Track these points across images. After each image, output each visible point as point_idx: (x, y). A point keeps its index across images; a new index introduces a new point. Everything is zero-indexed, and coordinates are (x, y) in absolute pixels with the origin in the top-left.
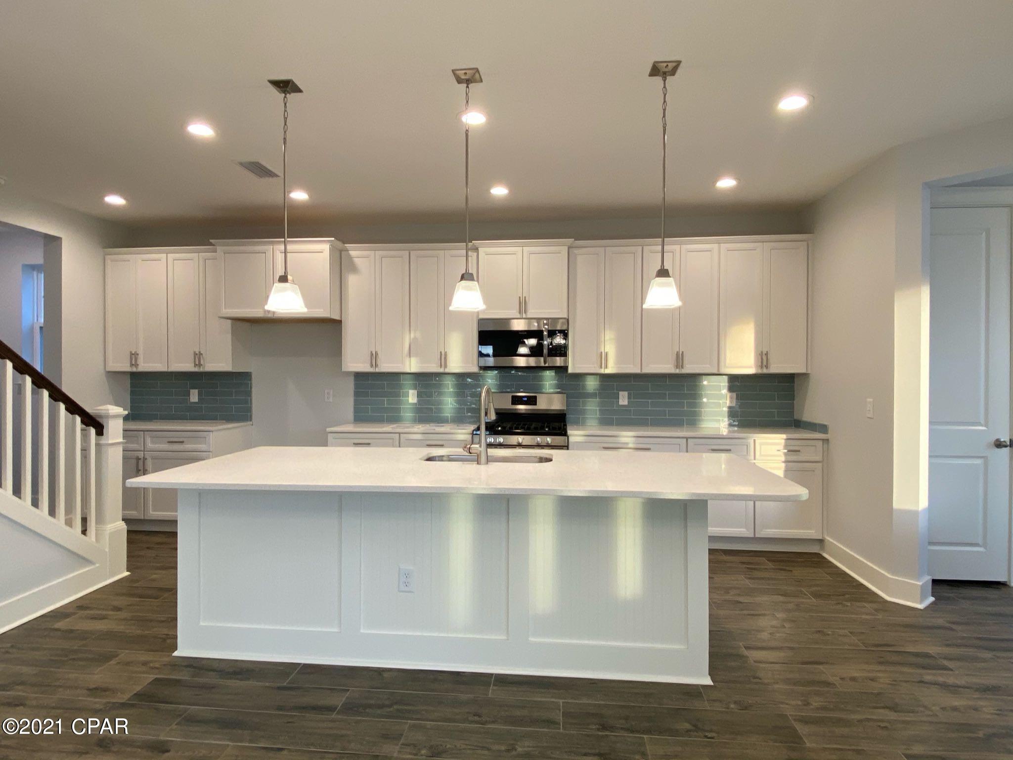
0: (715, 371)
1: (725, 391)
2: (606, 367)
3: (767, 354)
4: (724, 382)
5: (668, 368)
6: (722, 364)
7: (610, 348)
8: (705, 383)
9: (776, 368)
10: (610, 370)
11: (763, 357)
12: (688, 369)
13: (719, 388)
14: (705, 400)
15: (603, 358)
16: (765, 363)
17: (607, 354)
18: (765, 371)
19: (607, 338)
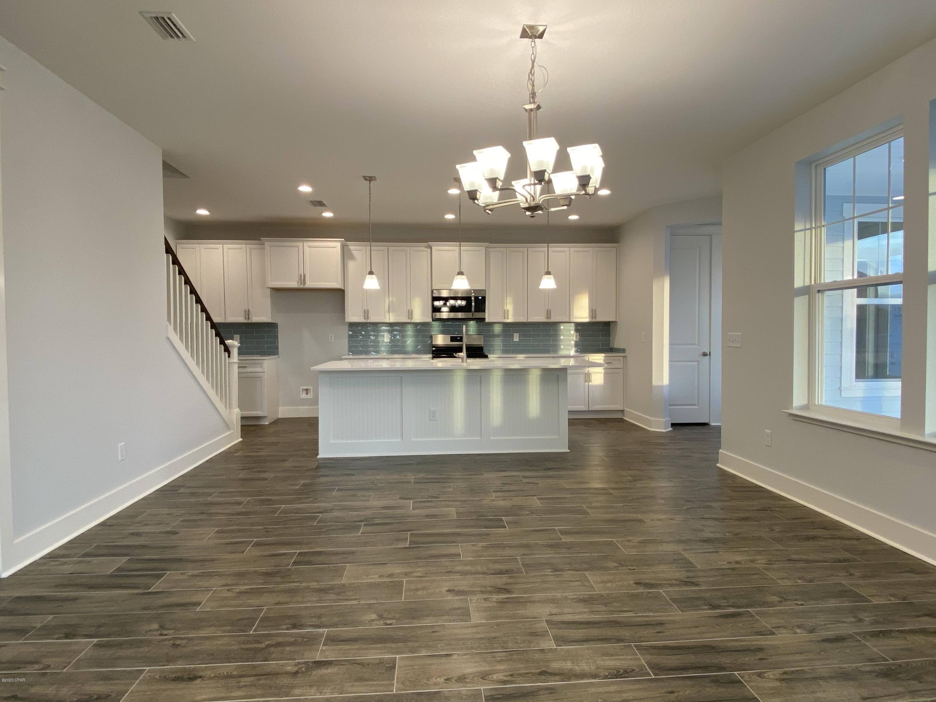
0: (568, 320)
1: (572, 332)
2: (508, 318)
3: (595, 311)
4: (572, 327)
5: (541, 318)
6: (571, 317)
7: (509, 307)
8: (562, 327)
9: (601, 318)
10: (510, 320)
11: (593, 312)
12: (553, 319)
13: (570, 331)
14: (562, 337)
15: (505, 313)
16: (594, 316)
17: (508, 311)
18: (594, 320)
19: (508, 301)
